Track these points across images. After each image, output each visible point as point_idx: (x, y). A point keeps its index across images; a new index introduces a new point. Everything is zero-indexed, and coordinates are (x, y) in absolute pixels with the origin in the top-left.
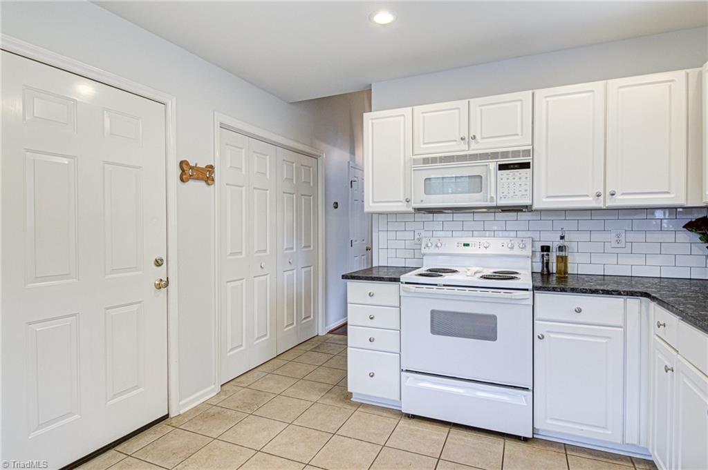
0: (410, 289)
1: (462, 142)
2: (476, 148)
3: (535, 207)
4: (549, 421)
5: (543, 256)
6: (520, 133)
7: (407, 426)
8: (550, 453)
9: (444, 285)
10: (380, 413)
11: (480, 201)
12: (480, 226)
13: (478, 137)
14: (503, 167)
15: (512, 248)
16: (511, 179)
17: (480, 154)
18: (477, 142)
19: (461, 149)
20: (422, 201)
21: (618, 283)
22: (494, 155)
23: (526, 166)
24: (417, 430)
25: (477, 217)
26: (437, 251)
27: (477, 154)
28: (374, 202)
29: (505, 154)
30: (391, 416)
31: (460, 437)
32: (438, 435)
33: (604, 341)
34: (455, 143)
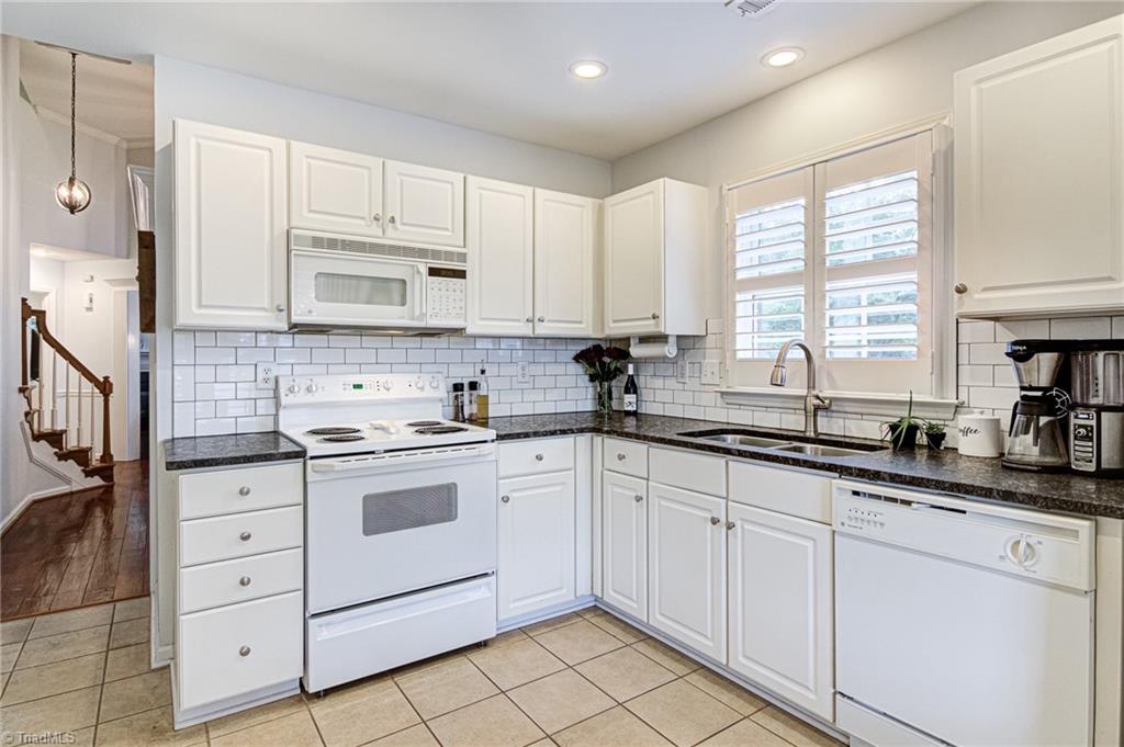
0: (333, 466)
1: (375, 222)
2: (393, 237)
3: (469, 331)
4: (512, 606)
5: (456, 397)
6: (450, 228)
7: (330, 710)
8: (516, 644)
9: (386, 451)
10: (262, 718)
11: (403, 318)
12: (400, 356)
13: (397, 219)
14: (433, 272)
15: (422, 389)
16: (443, 289)
17: (405, 248)
18: (396, 229)
19: (371, 233)
20: (310, 312)
21: (561, 422)
22: (422, 253)
23: (461, 274)
24: (353, 707)
25: (398, 342)
26: (309, 399)
27: (400, 247)
28: (200, 306)
29: (436, 254)
30: (285, 712)
31: (417, 681)
32: (386, 695)
33: (558, 488)
34: (362, 222)
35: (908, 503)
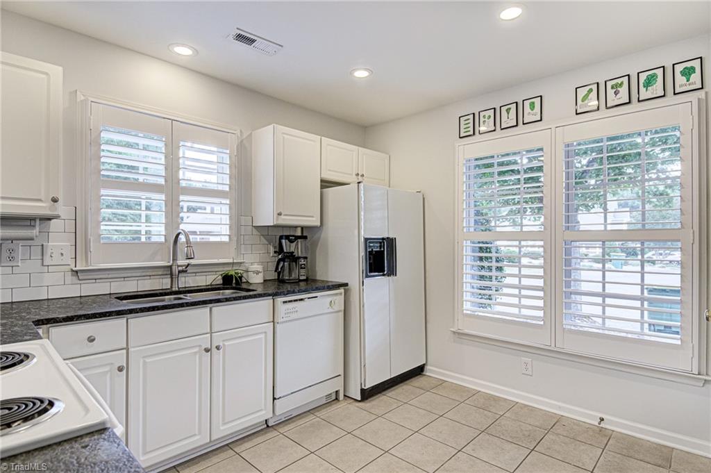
35: (301, 300)
